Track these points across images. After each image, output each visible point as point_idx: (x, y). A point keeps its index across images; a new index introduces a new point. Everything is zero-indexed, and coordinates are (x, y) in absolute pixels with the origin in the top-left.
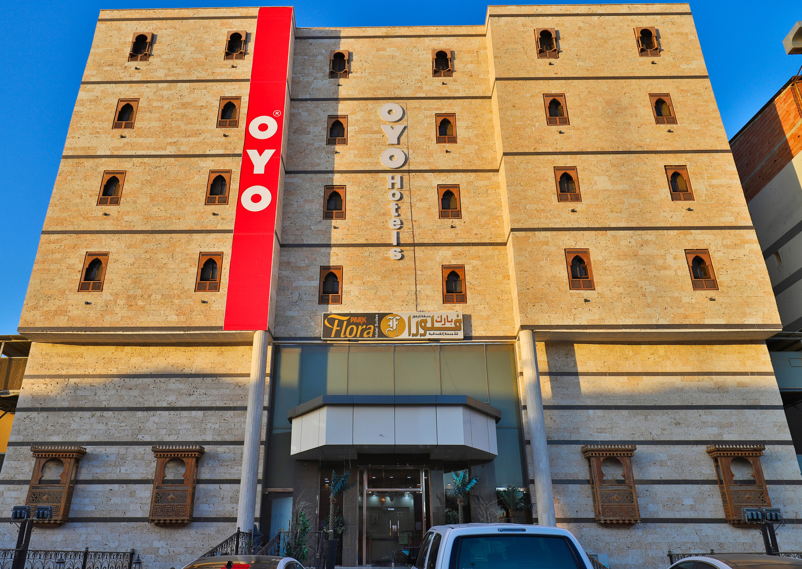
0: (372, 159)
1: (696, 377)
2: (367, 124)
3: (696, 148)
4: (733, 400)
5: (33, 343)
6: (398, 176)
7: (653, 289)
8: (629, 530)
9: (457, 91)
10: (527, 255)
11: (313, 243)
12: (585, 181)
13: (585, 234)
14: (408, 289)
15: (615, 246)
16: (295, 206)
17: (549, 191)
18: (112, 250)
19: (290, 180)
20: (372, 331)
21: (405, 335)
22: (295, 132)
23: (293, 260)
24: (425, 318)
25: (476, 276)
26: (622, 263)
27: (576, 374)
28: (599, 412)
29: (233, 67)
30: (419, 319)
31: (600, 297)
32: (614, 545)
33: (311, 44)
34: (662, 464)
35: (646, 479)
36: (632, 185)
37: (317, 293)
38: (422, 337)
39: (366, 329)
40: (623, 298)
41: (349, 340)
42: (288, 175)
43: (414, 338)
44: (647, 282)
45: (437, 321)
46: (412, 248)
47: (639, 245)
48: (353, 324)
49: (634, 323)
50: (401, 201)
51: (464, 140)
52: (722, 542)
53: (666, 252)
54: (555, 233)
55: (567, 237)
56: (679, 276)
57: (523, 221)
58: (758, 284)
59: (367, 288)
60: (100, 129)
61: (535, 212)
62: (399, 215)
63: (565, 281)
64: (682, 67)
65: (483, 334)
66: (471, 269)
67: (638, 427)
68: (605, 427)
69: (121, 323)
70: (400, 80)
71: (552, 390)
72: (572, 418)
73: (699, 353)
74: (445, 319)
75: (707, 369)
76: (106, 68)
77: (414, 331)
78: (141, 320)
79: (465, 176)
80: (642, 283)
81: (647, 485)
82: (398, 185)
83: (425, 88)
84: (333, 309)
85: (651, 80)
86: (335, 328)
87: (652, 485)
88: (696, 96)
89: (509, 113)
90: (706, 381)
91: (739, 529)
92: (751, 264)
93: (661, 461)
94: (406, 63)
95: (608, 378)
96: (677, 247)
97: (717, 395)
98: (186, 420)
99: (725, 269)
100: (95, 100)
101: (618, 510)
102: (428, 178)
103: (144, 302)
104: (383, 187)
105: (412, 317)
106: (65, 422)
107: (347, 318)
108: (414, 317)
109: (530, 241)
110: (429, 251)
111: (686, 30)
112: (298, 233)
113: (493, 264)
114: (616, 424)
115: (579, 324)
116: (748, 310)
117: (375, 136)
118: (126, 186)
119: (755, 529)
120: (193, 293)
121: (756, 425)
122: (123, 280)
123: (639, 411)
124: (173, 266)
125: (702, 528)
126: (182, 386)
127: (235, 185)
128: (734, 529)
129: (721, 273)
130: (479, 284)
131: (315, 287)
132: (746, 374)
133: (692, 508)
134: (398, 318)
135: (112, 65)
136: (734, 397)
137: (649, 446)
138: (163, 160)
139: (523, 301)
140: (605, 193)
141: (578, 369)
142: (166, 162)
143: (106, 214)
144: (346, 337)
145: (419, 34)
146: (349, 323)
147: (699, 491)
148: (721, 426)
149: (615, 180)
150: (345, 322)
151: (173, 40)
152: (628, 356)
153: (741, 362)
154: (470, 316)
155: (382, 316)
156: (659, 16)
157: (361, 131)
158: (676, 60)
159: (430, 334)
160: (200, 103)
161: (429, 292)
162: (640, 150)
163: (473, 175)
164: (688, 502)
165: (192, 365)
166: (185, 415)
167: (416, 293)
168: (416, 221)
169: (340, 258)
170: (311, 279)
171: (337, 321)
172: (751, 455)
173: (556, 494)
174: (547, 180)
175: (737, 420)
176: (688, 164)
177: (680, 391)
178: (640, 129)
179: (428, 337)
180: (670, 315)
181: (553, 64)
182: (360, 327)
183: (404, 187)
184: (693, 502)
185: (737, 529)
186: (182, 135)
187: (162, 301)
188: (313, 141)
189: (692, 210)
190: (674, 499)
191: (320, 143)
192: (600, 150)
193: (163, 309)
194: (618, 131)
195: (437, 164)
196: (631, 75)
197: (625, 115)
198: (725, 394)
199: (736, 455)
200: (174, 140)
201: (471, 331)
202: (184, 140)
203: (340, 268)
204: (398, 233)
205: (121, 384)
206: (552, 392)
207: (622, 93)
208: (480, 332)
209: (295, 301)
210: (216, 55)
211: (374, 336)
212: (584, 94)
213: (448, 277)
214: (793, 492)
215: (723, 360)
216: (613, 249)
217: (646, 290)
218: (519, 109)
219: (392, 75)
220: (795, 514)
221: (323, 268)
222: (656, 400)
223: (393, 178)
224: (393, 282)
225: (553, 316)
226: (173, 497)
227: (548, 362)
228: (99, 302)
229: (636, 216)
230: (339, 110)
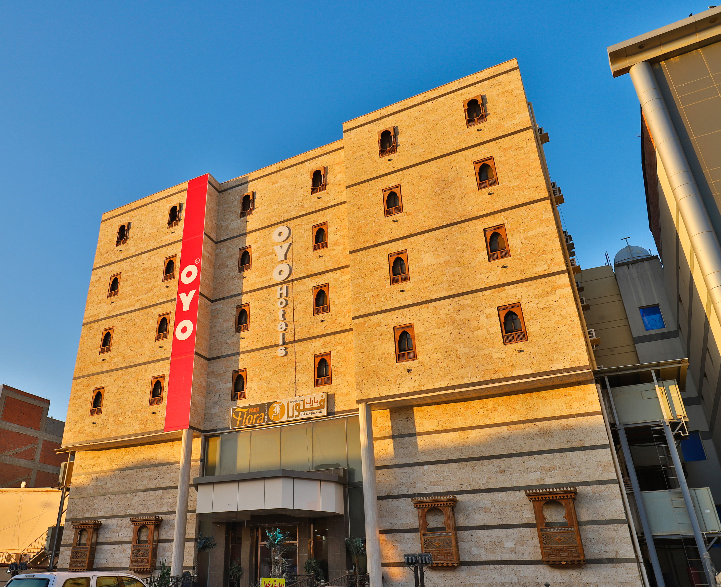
0: (268, 276)
1: (522, 425)
2: (264, 249)
3: (514, 204)
4: (558, 444)
5: (76, 452)
6: (284, 287)
7: (467, 350)
8: (454, 572)
9: (329, 201)
10: (364, 338)
11: (229, 353)
12: (413, 261)
13: (410, 310)
14: (290, 379)
15: (436, 316)
16: (217, 327)
17: (383, 277)
18: (107, 384)
19: (214, 307)
20: (262, 417)
21: (285, 418)
22: (218, 268)
23: (215, 369)
24: (298, 402)
25: (339, 360)
26: (440, 331)
27: (415, 435)
28: (433, 467)
29: (172, 233)
30: (295, 403)
31: (420, 365)
32: (441, 585)
33: (229, 194)
34: (486, 510)
35: (471, 525)
36: (454, 255)
37: (231, 392)
38: (297, 418)
39: (259, 417)
40: (440, 363)
41: (248, 427)
42: (213, 303)
43: (291, 419)
44: (462, 345)
45: (307, 404)
46: (294, 344)
47: (456, 311)
48: (251, 414)
49: (449, 385)
50: (286, 307)
51: (333, 243)
52: (540, 582)
53: (480, 313)
54: (386, 314)
55: (396, 316)
56: (490, 334)
57: (362, 309)
58: (566, 328)
59: (262, 383)
60: (101, 300)
61: (371, 299)
62: (285, 319)
63: (392, 356)
64: (506, 125)
65: (343, 408)
66: (335, 354)
67: (466, 478)
68: (437, 480)
69: (111, 434)
70: (288, 204)
71: (394, 451)
72: (410, 474)
73: (526, 401)
74: (313, 400)
75: (533, 416)
76: (105, 255)
77: (291, 414)
78: (120, 431)
79: (333, 275)
80: (457, 347)
81: (472, 531)
82: (284, 295)
83: (306, 206)
84: (241, 403)
85: (476, 148)
86: (239, 419)
87: (476, 531)
88: (518, 151)
89: (355, 215)
90: (531, 428)
91: (557, 570)
92: (561, 309)
93: (485, 508)
94: (293, 188)
95: (442, 435)
96: (490, 306)
97: (542, 440)
98: (153, 498)
99: (535, 318)
100: (99, 280)
101: (438, 555)
102: (306, 283)
103: (122, 418)
104: (274, 298)
105: (290, 402)
106: (91, 504)
107: (247, 410)
108: (291, 402)
109: (366, 326)
110: (305, 345)
111: (512, 86)
112: (219, 347)
113: (352, 347)
114: (447, 476)
115: (402, 393)
116: (555, 357)
117: (270, 257)
118: (114, 338)
119: (573, 569)
120: (148, 407)
121: (579, 466)
122: (112, 404)
123: (468, 463)
124: (137, 390)
125: (520, 569)
126: (150, 473)
127: (172, 323)
128: (552, 570)
129: (531, 323)
130: (341, 366)
131: (229, 388)
132: (572, 416)
133: (512, 550)
134: (280, 404)
135: (108, 252)
136: (559, 440)
137: (475, 494)
138: (134, 314)
139: (359, 379)
140: (430, 268)
141: (416, 430)
142: (135, 314)
143: (103, 360)
144: (246, 425)
145: (302, 160)
146: (248, 414)
147: (520, 534)
148: (543, 470)
149: (438, 254)
150: (246, 413)
151: (140, 223)
152: (460, 413)
153: (567, 405)
154: (334, 394)
155: (270, 404)
156: (487, 81)
157: (261, 255)
158: (501, 120)
159: (302, 415)
160: (154, 266)
161: (304, 380)
162: (463, 219)
163: (339, 272)
164: (509, 545)
165: (156, 458)
166: (152, 494)
167: (295, 382)
168: (296, 321)
169: (245, 362)
170: (226, 382)
171: (240, 413)
172: (562, 497)
173: (395, 542)
174: (382, 268)
175: (561, 464)
176: (506, 222)
177: (506, 439)
178: (463, 199)
179: (301, 417)
180: (481, 372)
181: (392, 160)
182: (255, 415)
183: (289, 295)
184: (513, 545)
185: (555, 569)
186: (144, 293)
187: (131, 416)
188: (229, 272)
189: (507, 267)
190: (496, 542)
191: (234, 273)
192: (427, 229)
193: (132, 421)
194: (444, 207)
195: (313, 269)
196: (458, 149)
197: (451, 189)
198: (549, 439)
199: (547, 498)
200: (139, 298)
201: (334, 408)
202: (144, 296)
203: (245, 370)
204: (284, 335)
205: (119, 475)
206: (394, 453)
207: (449, 168)
208: (340, 407)
209: (217, 401)
210: (164, 226)
211: (264, 422)
212: (416, 180)
213: (318, 364)
214: (615, 532)
215: (549, 405)
216: (433, 319)
217: (460, 353)
218: (363, 209)
219: (283, 202)
220: (616, 554)
221: (235, 372)
222: (483, 451)
223: (281, 289)
224: (280, 375)
225: (381, 388)
226: (142, 552)
227: (392, 426)
228: (100, 421)
229: (455, 284)
230: (247, 242)
